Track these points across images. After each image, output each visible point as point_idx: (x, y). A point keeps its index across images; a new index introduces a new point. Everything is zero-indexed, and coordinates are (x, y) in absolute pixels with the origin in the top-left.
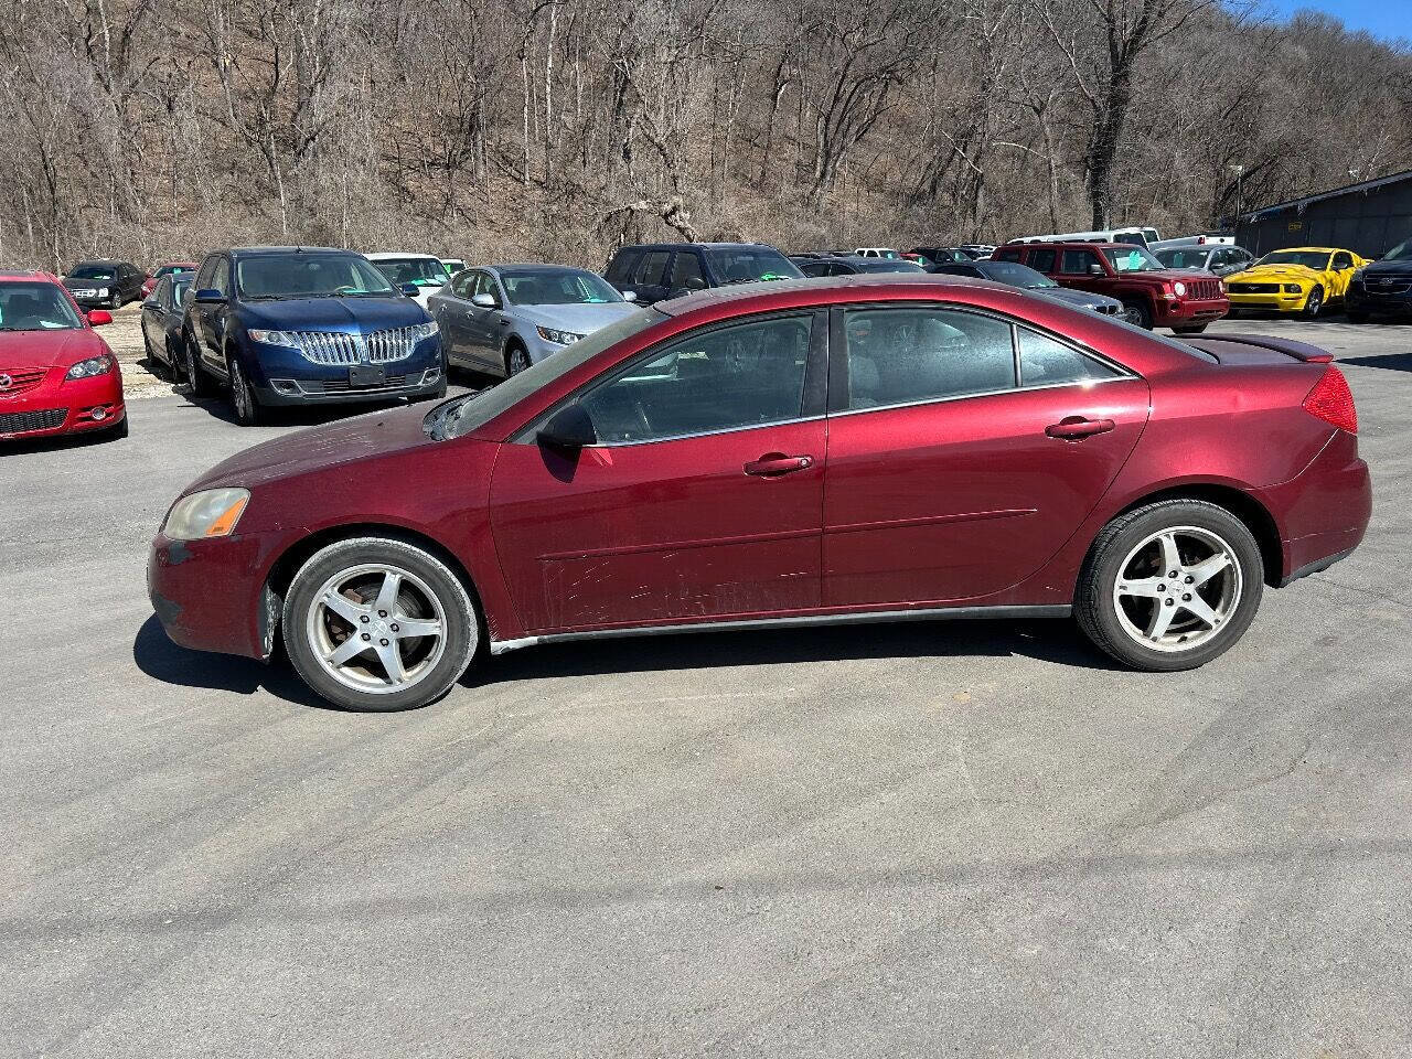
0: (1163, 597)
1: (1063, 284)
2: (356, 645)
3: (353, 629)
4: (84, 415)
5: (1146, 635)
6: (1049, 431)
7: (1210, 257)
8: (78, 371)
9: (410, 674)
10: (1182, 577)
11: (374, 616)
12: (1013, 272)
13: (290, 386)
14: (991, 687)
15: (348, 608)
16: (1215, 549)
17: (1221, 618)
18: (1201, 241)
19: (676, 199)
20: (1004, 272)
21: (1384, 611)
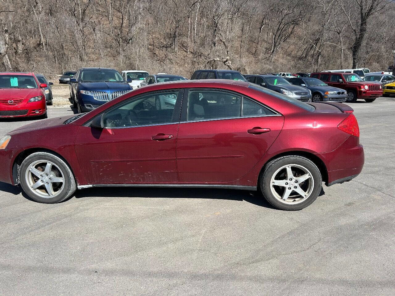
0: (287, 186)
1: (329, 85)
2: (40, 183)
3: (39, 179)
4: (33, 112)
5: (282, 198)
6: (249, 131)
7: (382, 78)
8: (32, 100)
9: (55, 193)
10: (294, 180)
11: (44, 175)
12: (314, 81)
13: (90, 106)
14: (228, 211)
15: (38, 173)
16: (306, 172)
17: (307, 195)
18: (382, 73)
19: (227, 57)
20: (311, 81)
21: (377, 196)
